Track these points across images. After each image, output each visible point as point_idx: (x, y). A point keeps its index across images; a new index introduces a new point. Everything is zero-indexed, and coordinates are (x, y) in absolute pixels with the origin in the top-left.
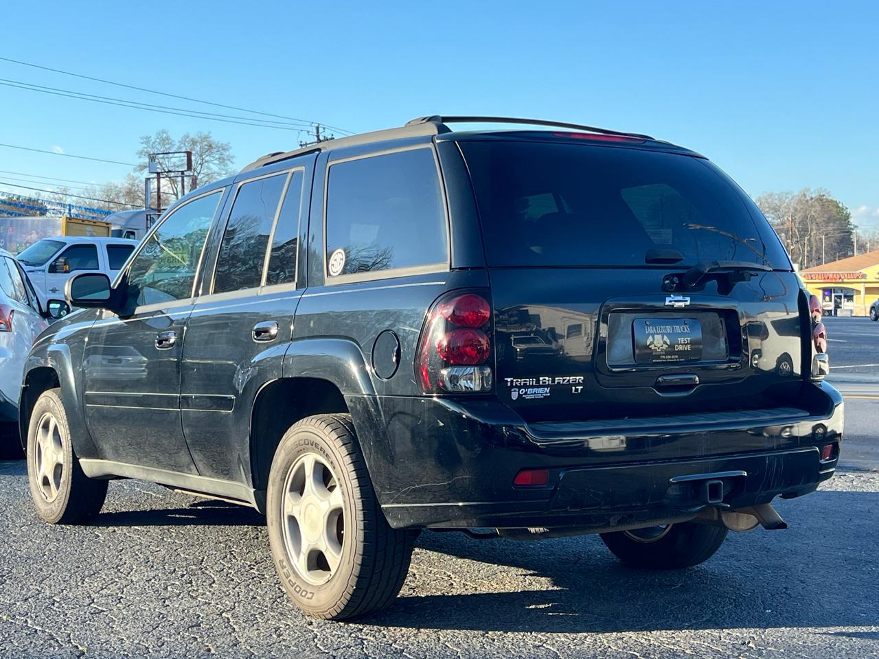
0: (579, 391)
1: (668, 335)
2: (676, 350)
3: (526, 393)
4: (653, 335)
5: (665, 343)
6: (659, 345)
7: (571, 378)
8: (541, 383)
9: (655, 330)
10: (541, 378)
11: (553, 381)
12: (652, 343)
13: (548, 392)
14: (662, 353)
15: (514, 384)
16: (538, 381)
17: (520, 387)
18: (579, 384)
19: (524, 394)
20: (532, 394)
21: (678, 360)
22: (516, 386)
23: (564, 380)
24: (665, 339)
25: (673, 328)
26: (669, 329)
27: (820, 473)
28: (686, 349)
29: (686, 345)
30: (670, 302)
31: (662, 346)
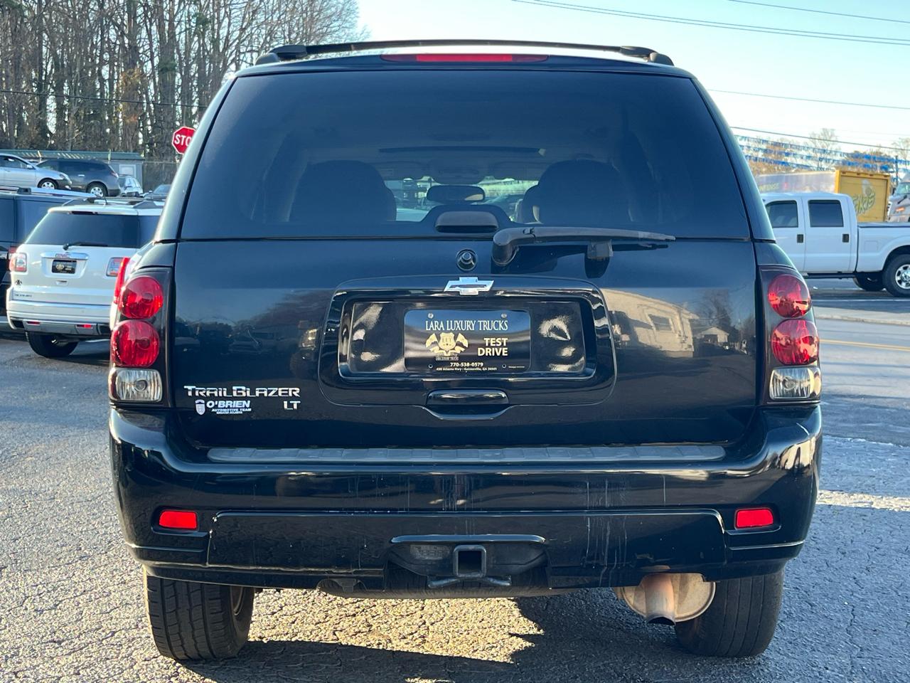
0: (295, 407)
1: (467, 335)
2: (479, 355)
3: (216, 407)
4: (438, 333)
5: (460, 345)
6: (447, 348)
7: (280, 389)
8: (235, 394)
9: (442, 326)
10: (234, 388)
11: (253, 392)
13: (248, 406)
14: (452, 358)
15: (197, 394)
16: (230, 392)
17: (206, 399)
18: (294, 398)
19: (214, 408)
20: (225, 408)
21: (484, 369)
22: (200, 397)
23: (269, 392)
24: (459, 340)
25: (477, 324)
26: (469, 325)
27: (732, 549)
28: (498, 354)
29: (498, 347)
30: (452, 287)
31: (454, 349)
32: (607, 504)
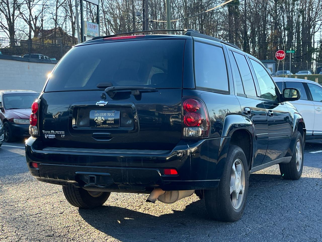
0: (64, 137)
1: (104, 117)
2: (107, 123)
4: (97, 117)
6: (99, 121)
9: (98, 115)
10: (51, 131)
11: (55, 132)
12: (96, 120)
14: (101, 124)
17: (47, 134)
18: (63, 134)
21: (109, 127)
24: (102, 119)
25: (107, 114)
26: (105, 114)
27: (164, 181)
28: (112, 123)
29: (112, 121)
30: (98, 104)
31: (101, 121)
32: (127, 166)
